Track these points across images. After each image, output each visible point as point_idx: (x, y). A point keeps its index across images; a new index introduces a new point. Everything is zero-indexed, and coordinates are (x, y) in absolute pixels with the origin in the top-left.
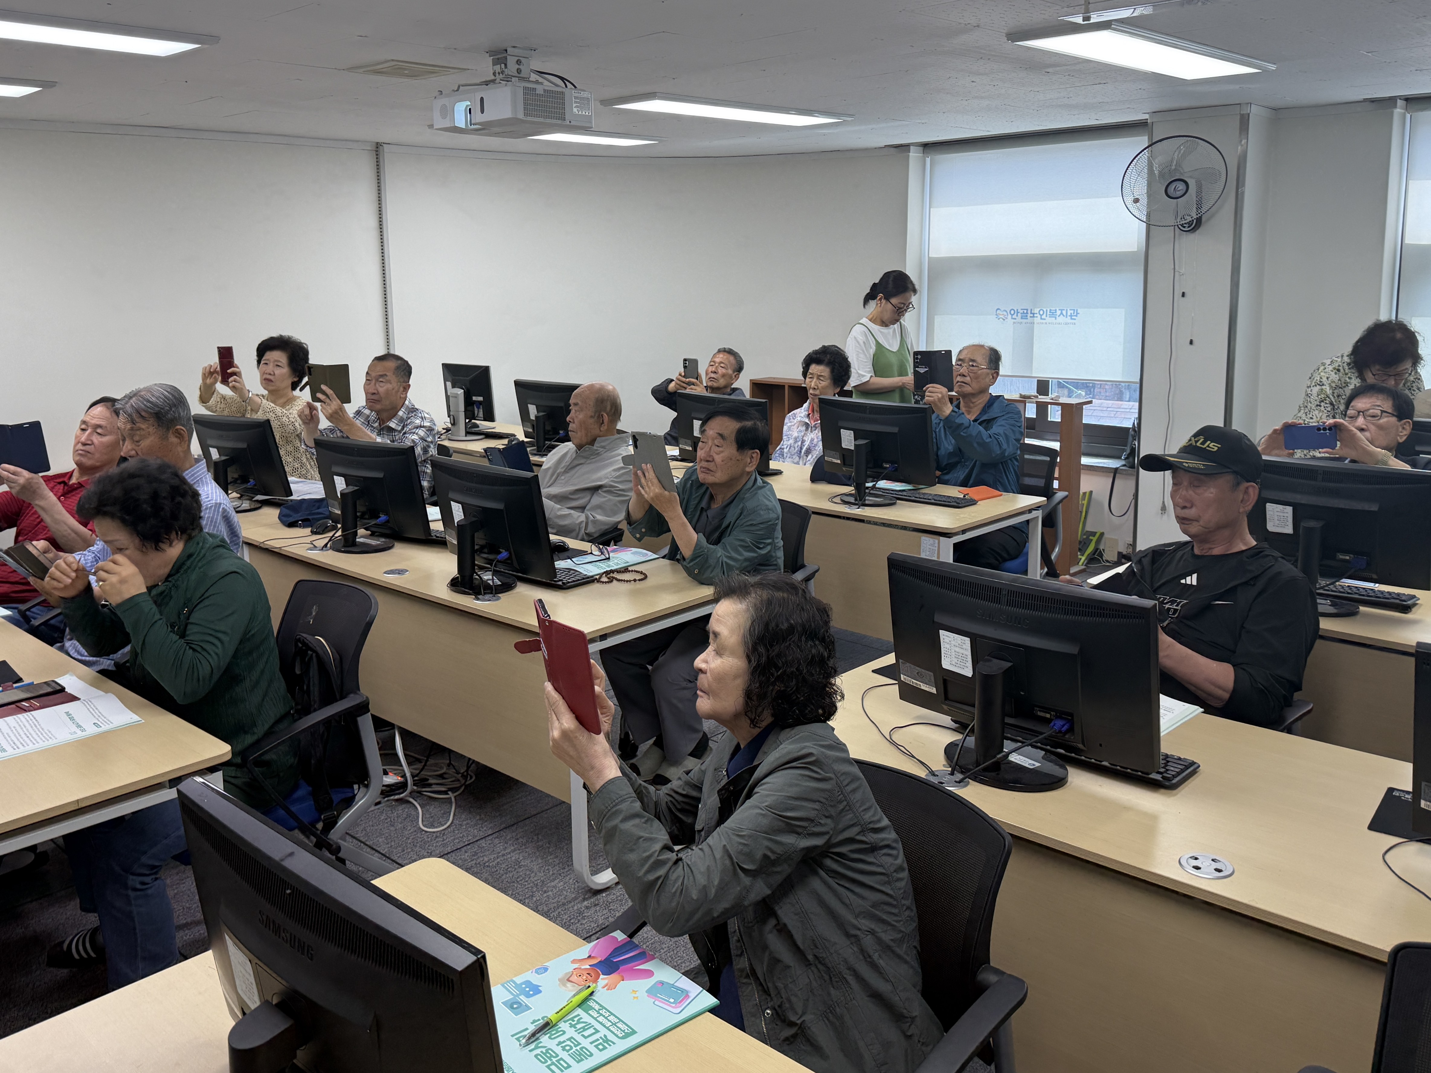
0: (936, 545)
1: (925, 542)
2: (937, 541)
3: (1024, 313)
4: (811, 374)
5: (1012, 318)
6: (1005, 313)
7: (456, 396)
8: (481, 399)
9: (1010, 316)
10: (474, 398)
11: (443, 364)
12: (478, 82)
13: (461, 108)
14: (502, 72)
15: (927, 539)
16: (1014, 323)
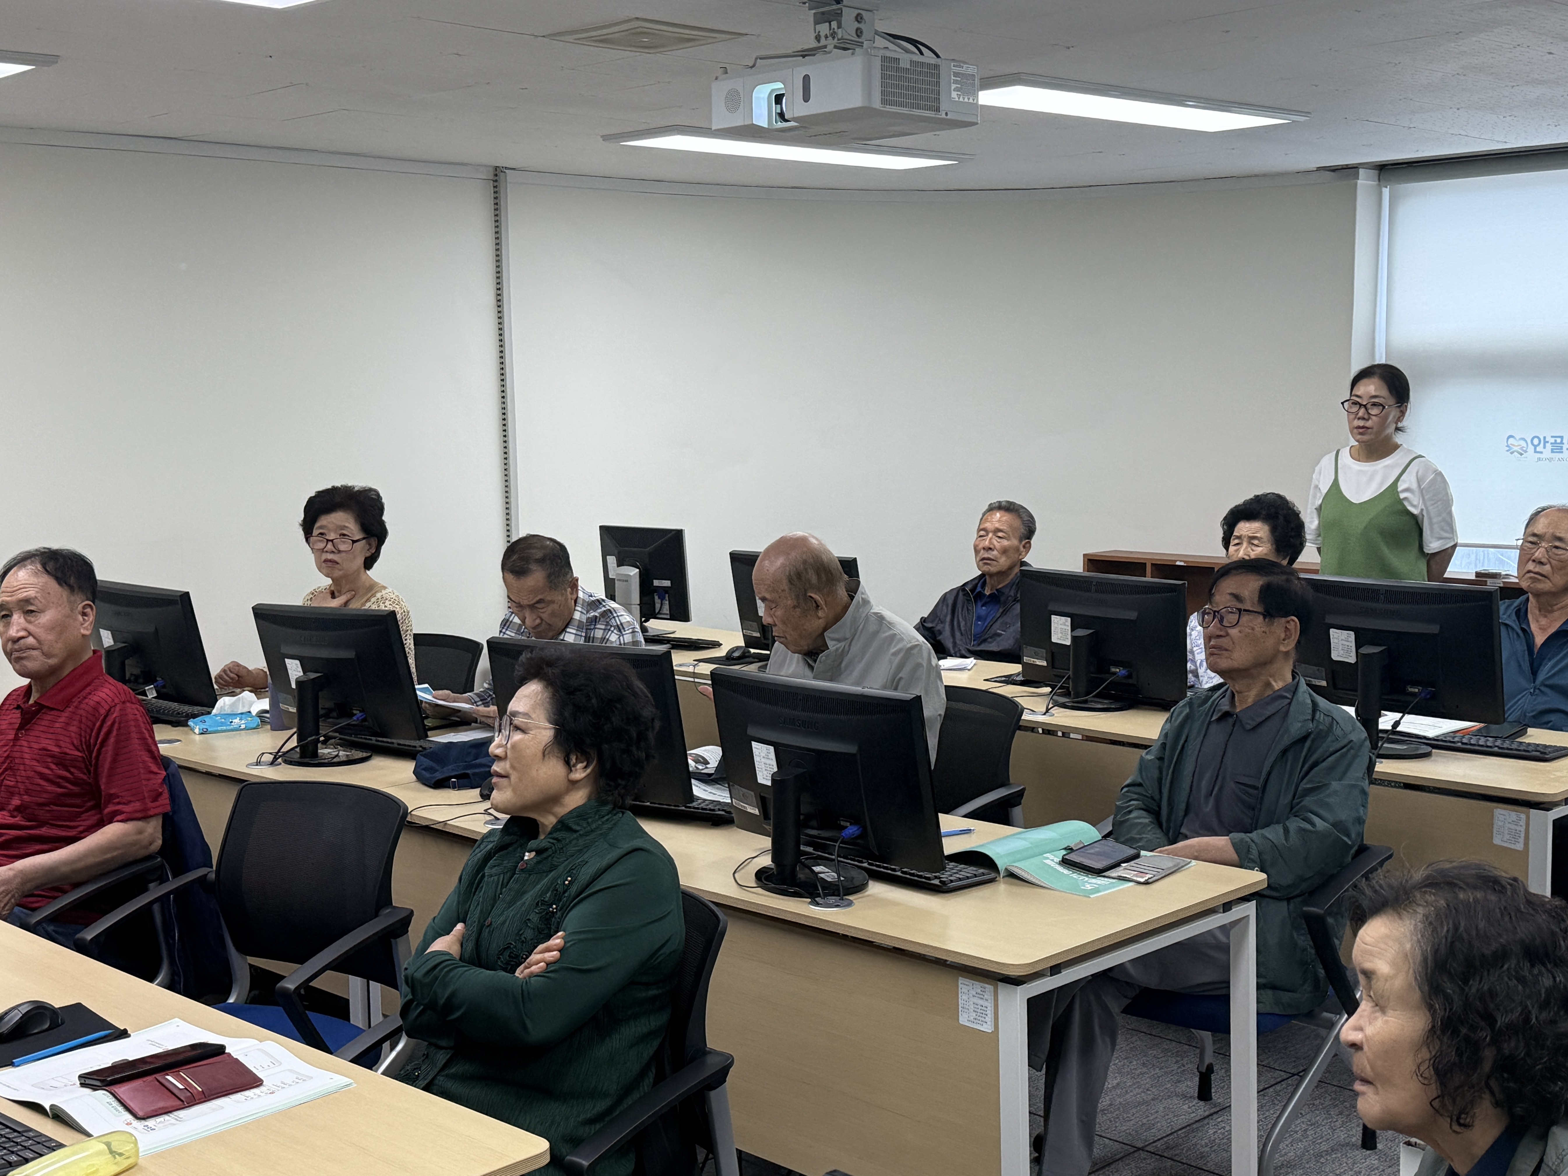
0: (1523, 823)
1: (1502, 818)
2: (1523, 816)
3: (1556, 442)
4: (1239, 537)
5: (1536, 452)
6: (1523, 444)
7: (626, 579)
8: (667, 583)
9: (1531, 448)
10: (656, 583)
11: (601, 527)
12: (790, 51)
13: (763, 93)
14: (833, 35)
15: (1502, 812)
16: (1539, 459)
